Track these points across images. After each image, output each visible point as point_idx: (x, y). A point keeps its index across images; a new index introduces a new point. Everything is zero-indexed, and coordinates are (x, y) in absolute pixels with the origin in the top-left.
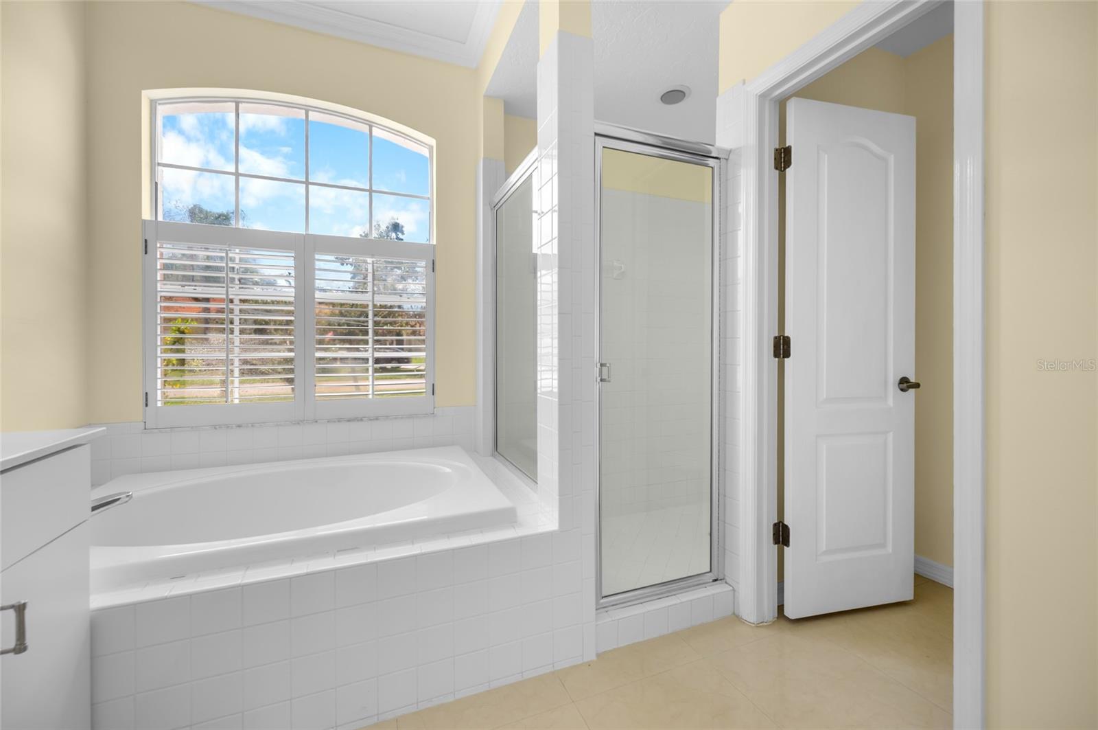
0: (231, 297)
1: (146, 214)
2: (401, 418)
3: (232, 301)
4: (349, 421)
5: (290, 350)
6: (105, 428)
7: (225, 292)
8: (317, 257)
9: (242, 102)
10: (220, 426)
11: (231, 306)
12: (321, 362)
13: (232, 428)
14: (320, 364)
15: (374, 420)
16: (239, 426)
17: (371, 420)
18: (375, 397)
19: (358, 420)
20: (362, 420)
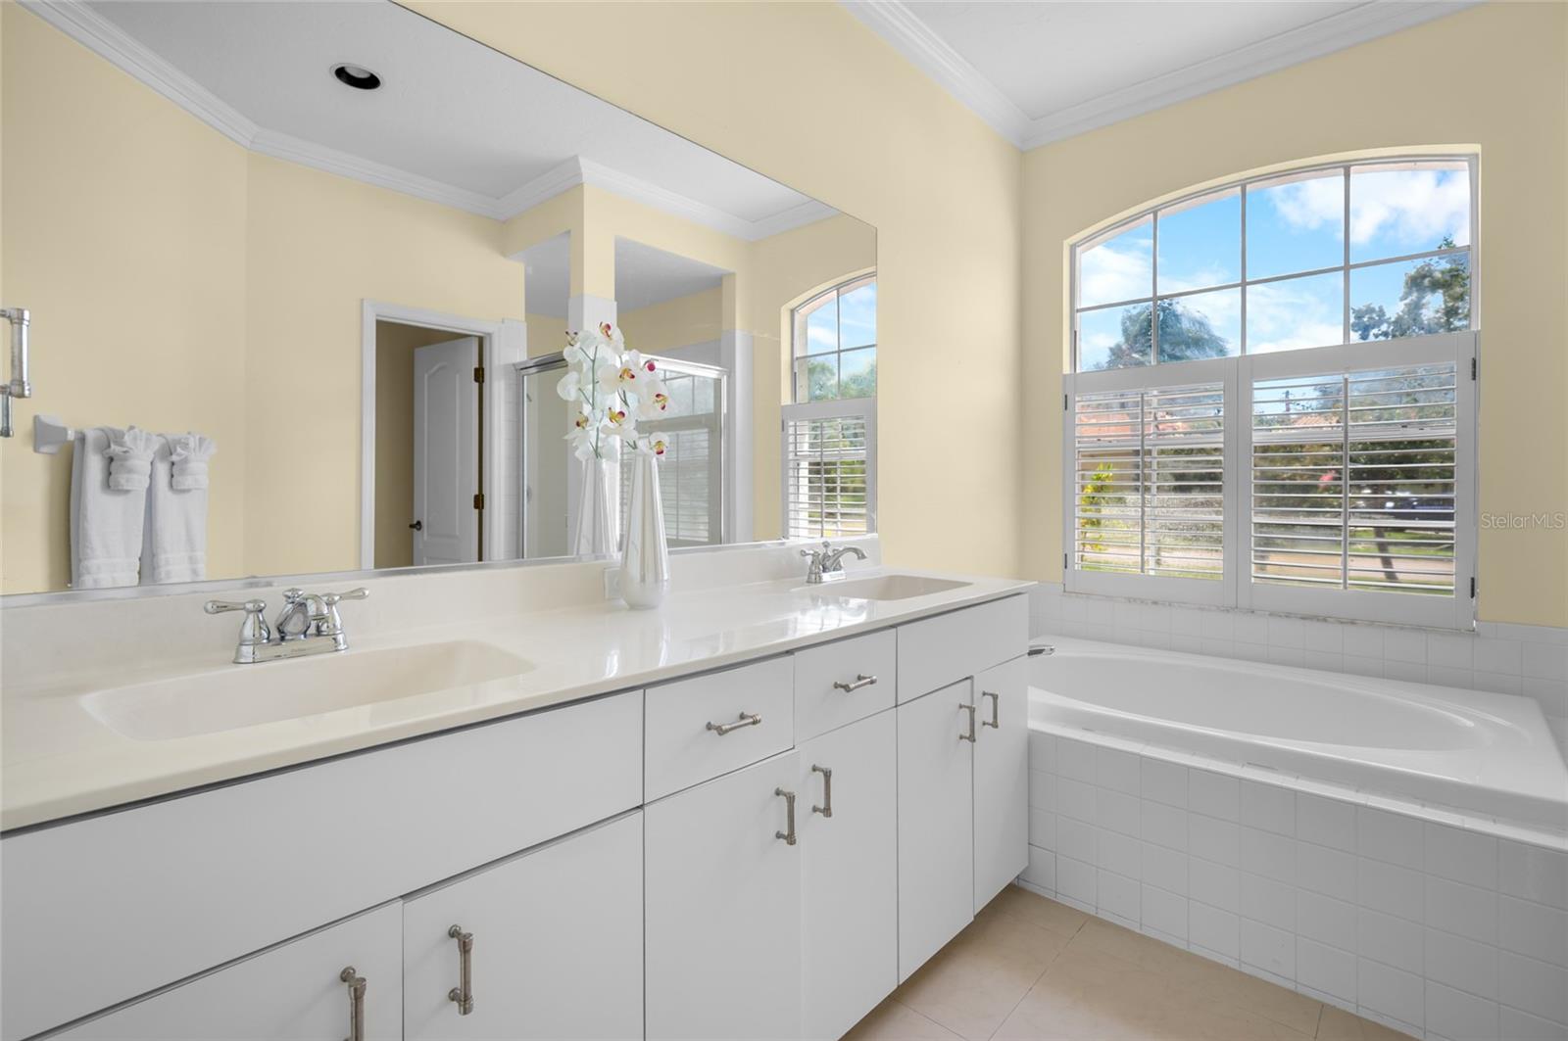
0: (1146, 448)
1: (1067, 369)
2: (1402, 628)
3: (1149, 452)
4: (1303, 618)
5: (1217, 513)
6: (1036, 582)
7: (1140, 443)
8: (1256, 385)
9: (1160, 210)
10: (1135, 600)
11: (1147, 459)
12: (1264, 530)
13: (1147, 604)
14: (1261, 533)
15: (1347, 623)
16: (1155, 603)
17: (1342, 623)
18: (1351, 589)
19: (1318, 620)
20: (1325, 620)
